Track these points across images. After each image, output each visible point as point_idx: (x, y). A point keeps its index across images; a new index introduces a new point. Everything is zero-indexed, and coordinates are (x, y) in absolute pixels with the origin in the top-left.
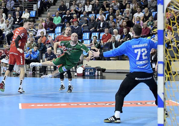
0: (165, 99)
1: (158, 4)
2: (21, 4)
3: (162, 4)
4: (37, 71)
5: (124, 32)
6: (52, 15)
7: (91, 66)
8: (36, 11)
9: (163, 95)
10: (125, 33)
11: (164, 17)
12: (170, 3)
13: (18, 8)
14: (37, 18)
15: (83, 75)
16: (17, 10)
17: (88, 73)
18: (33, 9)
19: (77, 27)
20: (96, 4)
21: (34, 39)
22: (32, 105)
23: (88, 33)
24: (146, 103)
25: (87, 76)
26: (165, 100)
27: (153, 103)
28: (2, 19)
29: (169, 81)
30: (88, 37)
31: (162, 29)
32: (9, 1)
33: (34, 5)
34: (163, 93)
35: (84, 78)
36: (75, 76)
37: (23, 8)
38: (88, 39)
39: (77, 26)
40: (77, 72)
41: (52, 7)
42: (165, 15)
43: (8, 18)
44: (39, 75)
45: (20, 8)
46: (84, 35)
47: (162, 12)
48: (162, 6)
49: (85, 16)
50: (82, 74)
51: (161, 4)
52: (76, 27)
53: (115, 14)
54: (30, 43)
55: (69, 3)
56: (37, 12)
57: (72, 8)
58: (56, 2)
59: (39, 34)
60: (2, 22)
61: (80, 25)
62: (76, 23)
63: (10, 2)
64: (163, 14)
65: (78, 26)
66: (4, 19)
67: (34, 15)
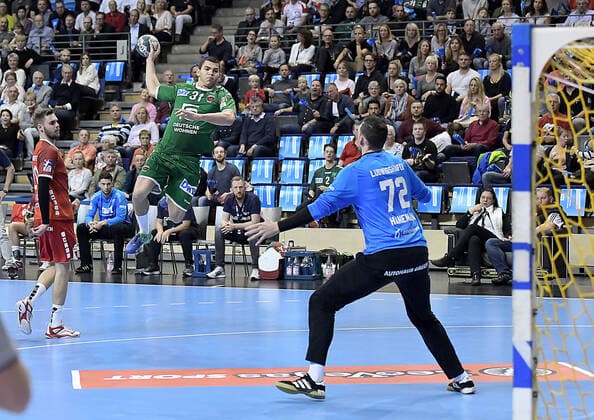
0: (535, 360)
1: (515, 65)
2: (76, 39)
3: (526, 66)
4: (129, 263)
5: (416, 136)
6: (180, 77)
7: (305, 248)
8: (126, 62)
9: (528, 348)
10: (419, 139)
11: (532, 105)
12: (550, 61)
13: (65, 53)
14: (130, 86)
15: (280, 278)
16: (63, 58)
17: (296, 271)
18: (115, 56)
19: (262, 117)
20: (324, 39)
21: (119, 154)
22: (115, 378)
23: (295, 138)
24: (482, 371)
25: (293, 279)
26: (536, 363)
27: (504, 371)
28: (12, 89)
29: (561, 297)
30: (295, 151)
31: (527, 141)
32: (36, 30)
33: (118, 42)
34: (530, 343)
35: (283, 286)
36: (254, 279)
37: (80, 51)
38: (298, 156)
39: (260, 114)
40: (260, 267)
41: (176, 48)
42: (534, 99)
43: (34, 85)
44: (133, 276)
45: (72, 52)
46: (282, 142)
47: (528, 88)
48: (527, 69)
49: (286, 80)
50: (277, 275)
51: (522, 64)
52: (257, 116)
53: (387, 75)
54: (104, 169)
55: (233, 37)
56: (129, 65)
57: (243, 53)
58: (192, 33)
59: (134, 140)
60: (14, 98)
61: (269, 111)
62: (256, 104)
63: (41, 33)
64: (528, 95)
65: (264, 114)
66: (21, 90)
67: (118, 75)
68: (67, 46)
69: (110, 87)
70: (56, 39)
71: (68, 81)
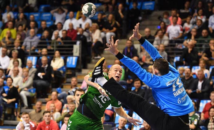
8: (78, 57)
13: (44, 51)
14: (80, 71)
16: (43, 53)
18: (72, 54)
33: (74, 46)
37: (53, 50)
45: (48, 50)
56: (80, 59)
67: (74, 64)
68: (46, 47)
69: (69, 71)
70: (40, 43)
71: (45, 65)
